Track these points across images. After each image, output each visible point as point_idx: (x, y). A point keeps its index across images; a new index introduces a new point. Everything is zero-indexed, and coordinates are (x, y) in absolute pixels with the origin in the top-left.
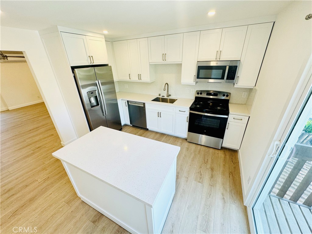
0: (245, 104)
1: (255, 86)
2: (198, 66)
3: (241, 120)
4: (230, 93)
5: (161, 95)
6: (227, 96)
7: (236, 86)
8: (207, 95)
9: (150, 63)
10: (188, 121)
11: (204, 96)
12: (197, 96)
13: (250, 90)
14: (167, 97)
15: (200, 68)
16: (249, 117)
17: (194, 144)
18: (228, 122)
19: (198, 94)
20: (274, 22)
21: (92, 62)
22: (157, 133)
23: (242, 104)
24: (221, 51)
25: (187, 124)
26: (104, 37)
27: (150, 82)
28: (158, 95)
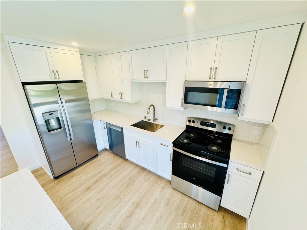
0: (258, 144)
1: (272, 121)
2: (185, 87)
3: (250, 174)
4: (234, 126)
5: (147, 118)
6: (230, 129)
7: (240, 118)
8: (200, 125)
9: (132, 81)
10: (172, 159)
11: (197, 125)
12: (188, 124)
13: (265, 126)
14: (153, 121)
15: (188, 90)
16: (264, 172)
17: (180, 193)
18: (228, 173)
19: (189, 121)
20: (303, 24)
21: (58, 77)
22: (137, 166)
23: (252, 144)
24: (216, 68)
25: (170, 163)
26: (79, 51)
27: (132, 103)
28: (144, 117)
